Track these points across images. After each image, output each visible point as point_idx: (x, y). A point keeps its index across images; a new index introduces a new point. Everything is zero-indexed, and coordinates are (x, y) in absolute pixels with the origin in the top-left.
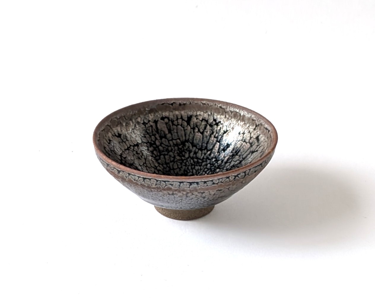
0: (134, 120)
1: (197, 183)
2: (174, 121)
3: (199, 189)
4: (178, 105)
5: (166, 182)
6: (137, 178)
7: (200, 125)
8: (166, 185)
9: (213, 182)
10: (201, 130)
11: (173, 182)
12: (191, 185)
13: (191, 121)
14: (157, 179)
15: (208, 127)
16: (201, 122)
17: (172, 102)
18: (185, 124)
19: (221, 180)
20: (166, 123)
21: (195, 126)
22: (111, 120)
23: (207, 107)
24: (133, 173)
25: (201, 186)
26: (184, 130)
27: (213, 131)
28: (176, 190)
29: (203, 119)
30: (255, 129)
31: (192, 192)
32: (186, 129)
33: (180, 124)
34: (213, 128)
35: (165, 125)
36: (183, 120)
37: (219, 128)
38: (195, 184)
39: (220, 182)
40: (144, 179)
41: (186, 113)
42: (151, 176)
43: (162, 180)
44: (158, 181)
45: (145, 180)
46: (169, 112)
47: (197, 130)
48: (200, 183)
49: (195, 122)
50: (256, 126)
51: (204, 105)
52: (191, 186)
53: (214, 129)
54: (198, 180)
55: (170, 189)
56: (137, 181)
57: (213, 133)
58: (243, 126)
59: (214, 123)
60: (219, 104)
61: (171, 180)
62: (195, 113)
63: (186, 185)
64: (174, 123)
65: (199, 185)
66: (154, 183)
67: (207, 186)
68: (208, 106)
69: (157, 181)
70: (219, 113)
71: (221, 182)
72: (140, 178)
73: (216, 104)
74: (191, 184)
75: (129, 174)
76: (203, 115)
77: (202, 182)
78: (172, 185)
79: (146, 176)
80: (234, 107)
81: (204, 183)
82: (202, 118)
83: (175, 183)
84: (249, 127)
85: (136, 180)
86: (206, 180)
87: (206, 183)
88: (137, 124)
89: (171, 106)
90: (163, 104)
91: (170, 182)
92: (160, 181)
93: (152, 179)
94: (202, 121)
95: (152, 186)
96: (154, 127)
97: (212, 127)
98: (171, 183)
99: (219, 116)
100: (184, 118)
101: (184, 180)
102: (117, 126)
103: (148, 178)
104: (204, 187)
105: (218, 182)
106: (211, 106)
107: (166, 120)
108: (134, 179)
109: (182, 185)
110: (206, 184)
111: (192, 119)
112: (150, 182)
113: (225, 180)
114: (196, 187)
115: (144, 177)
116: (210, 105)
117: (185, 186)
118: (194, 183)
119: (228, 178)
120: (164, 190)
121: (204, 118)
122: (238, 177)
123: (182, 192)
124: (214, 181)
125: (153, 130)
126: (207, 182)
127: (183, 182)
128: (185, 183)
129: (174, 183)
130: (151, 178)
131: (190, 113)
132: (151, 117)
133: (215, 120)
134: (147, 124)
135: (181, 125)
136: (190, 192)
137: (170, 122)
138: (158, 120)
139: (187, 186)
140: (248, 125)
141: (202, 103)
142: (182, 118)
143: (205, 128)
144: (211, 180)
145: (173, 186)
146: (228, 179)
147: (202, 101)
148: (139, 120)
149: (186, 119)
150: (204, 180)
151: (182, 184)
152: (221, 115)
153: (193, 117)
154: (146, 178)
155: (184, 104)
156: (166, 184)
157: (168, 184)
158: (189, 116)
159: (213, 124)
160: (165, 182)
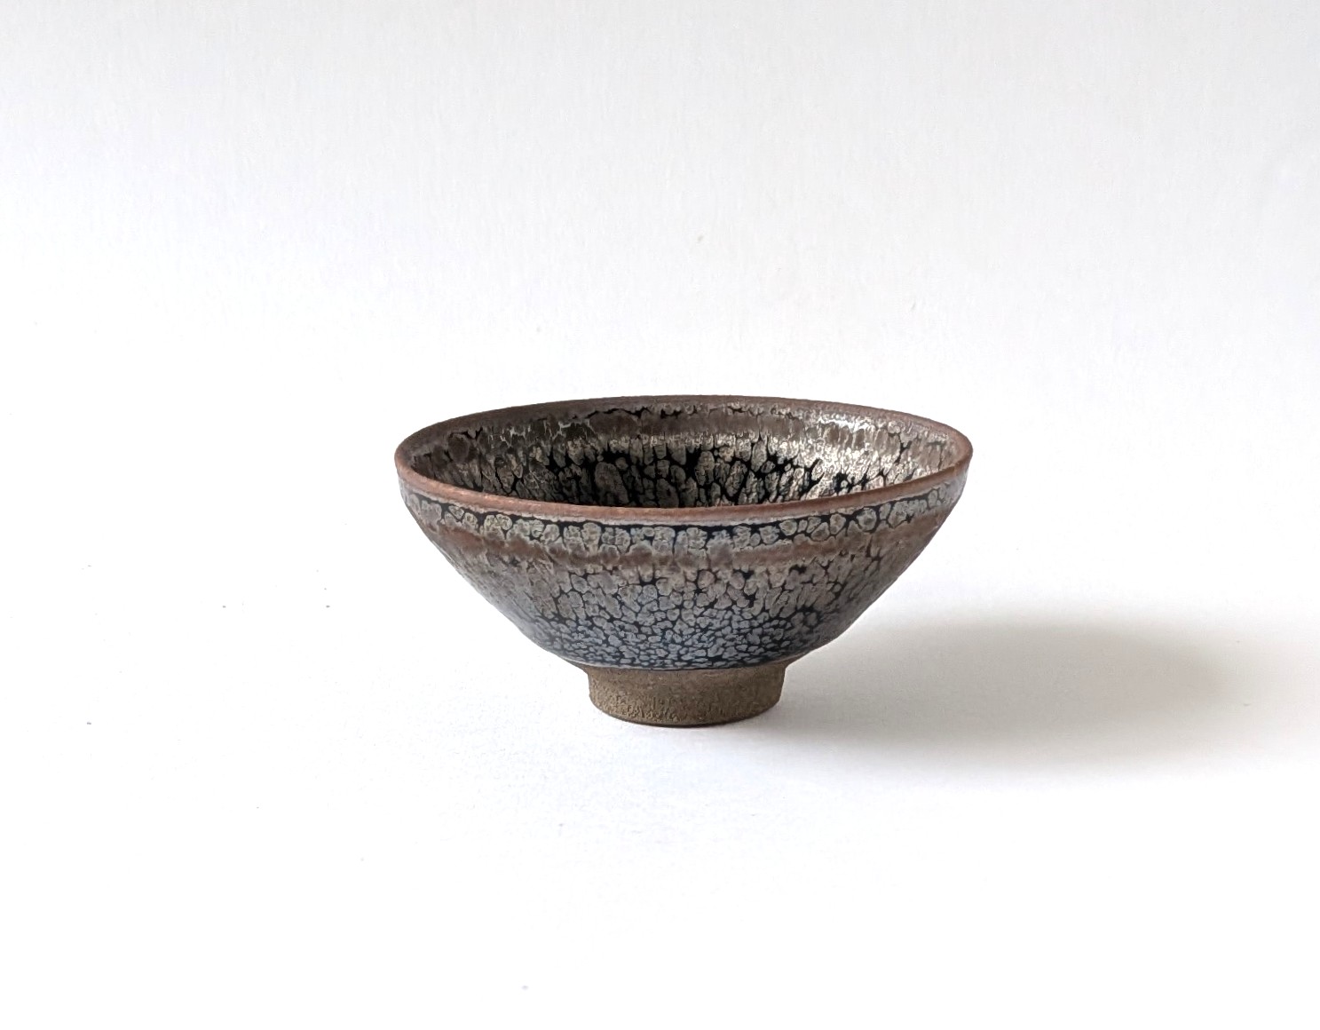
0: (520, 454)
1: (730, 530)
2: (645, 466)
3: (737, 554)
4: (655, 418)
5: (633, 531)
6: (539, 527)
7: (728, 476)
8: (632, 543)
9: (778, 527)
10: (731, 491)
11: (654, 526)
12: (710, 537)
13: (698, 467)
14: (604, 522)
15: (752, 479)
16: (728, 466)
17: (639, 407)
18: (682, 474)
19: (803, 524)
20: (622, 473)
21: (711, 479)
22: (451, 435)
23: (748, 418)
24: (527, 509)
25: (742, 542)
26: (679, 493)
27: (769, 490)
28: (663, 562)
29: (734, 459)
30: (898, 461)
31: (714, 570)
32: (685, 490)
33: (664, 476)
34: (767, 480)
35: (618, 478)
36: (673, 462)
37: (784, 480)
38: (724, 532)
39: (802, 532)
40: (562, 526)
41: (683, 441)
42: (582, 514)
43: (618, 523)
44: (607, 529)
45: (565, 529)
46: (628, 438)
47: (717, 490)
48: (738, 530)
49: (711, 469)
50: (902, 449)
51: (739, 414)
52: (711, 541)
53: (770, 485)
54: (733, 520)
55: (643, 558)
56: (538, 539)
57: (767, 495)
58: (861, 461)
59: (771, 465)
60: (784, 408)
61: (648, 521)
62: (711, 440)
63: (696, 538)
64: (646, 472)
65: (736, 540)
66: (593, 536)
67: (762, 542)
68: (750, 415)
69: (603, 527)
70: (786, 434)
71: (804, 532)
72: (549, 527)
73: (774, 409)
74: (710, 532)
75: (514, 518)
76: (733, 444)
77: (745, 528)
78: (651, 539)
79: (569, 515)
80: (832, 409)
81: (752, 533)
82: (732, 454)
83: (659, 532)
84: (880, 459)
85: (537, 535)
86: (757, 522)
87: (759, 532)
88: (530, 469)
89: (635, 418)
90: (610, 412)
91: (644, 529)
92: (614, 527)
93: (587, 521)
94: (732, 464)
95: (587, 549)
96: (584, 481)
97: (764, 479)
98: (648, 531)
99: (784, 446)
100: (675, 456)
101: (687, 520)
102: (469, 459)
103: (575, 520)
104: (751, 548)
105: (796, 533)
106: (759, 414)
107: (621, 463)
108: (528, 533)
109: (684, 540)
110: (756, 534)
111: (700, 458)
112: (582, 537)
113: (816, 527)
114: (726, 545)
115: (563, 520)
116: (756, 413)
117: (692, 541)
118: (719, 528)
119: (826, 518)
120: (626, 562)
121: (738, 455)
122: (857, 522)
123: (683, 569)
124: (781, 525)
125: (582, 491)
126: (761, 529)
127: (684, 528)
128: (691, 532)
129: (659, 534)
130: (582, 519)
131: (695, 443)
132: (574, 450)
133: (773, 458)
134: (562, 469)
135: (669, 478)
136: (710, 570)
137: (634, 468)
138: (596, 462)
139: (698, 542)
140: (876, 455)
141: (730, 407)
142: (669, 456)
143: (743, 484)
144: (773, 520)
145: (654, 543)
146: (825, 524)
147: (731, 402)
148: (537, 454)
149: (684, 461)
150: (751, 519)
151: (681, 533)
152: (792, 440)
153: (705, 454)
154: (567, 524)
155: (676, 414)
156: (631, 536)
157: (638, 535)
158: (692, 451)
159: (767, 471)
160: (628, 528)
